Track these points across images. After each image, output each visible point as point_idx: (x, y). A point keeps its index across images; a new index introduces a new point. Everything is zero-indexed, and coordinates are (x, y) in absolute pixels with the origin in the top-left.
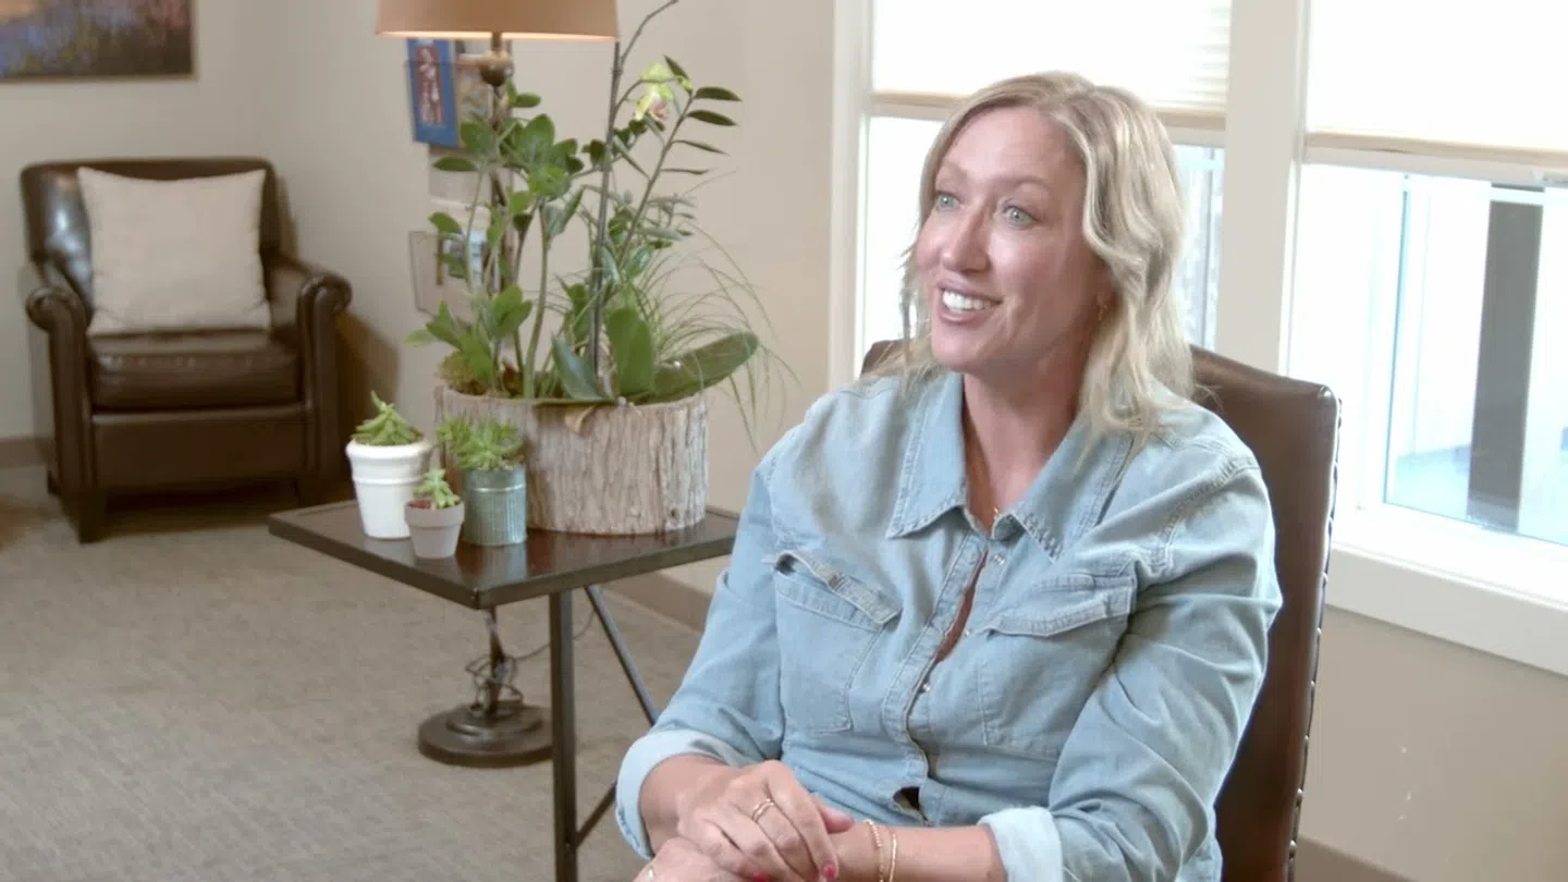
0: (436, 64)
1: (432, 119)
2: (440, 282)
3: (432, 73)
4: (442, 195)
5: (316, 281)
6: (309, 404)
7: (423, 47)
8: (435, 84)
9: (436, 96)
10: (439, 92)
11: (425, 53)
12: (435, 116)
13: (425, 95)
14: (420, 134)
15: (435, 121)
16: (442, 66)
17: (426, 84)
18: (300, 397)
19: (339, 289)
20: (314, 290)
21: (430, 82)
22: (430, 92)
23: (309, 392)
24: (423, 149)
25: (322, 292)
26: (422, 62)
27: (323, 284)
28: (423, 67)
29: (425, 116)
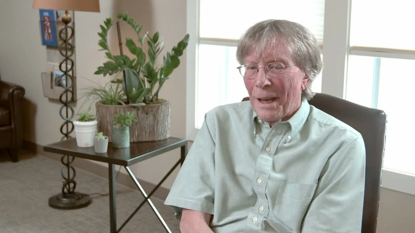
0: (50, 21)
1: (49, 38)
2: (52, 87)
3: (48, 24)
4: (52, 61)
5: (14, 88)
6: (13, 126)
7: (45, 16)
8: (49, 27)
9: (50, 31)
10: (51, 30)
11: (46, 18)
12: (50, 37)
13: (46, 31)
14: (44, 43)
15: (50, 39)
16: (52, 22)
17: (46, 28)
18: (10, 124)
19: (22, 90)
20: (13, 91)
21: (48, 27)
22: (48, 30)
23: (13, 123)
24: (45, 47)
25: (16, 92)
26: (45, 21)
27: (16, 89)
28: (45, 22)
29: (46, 38)
